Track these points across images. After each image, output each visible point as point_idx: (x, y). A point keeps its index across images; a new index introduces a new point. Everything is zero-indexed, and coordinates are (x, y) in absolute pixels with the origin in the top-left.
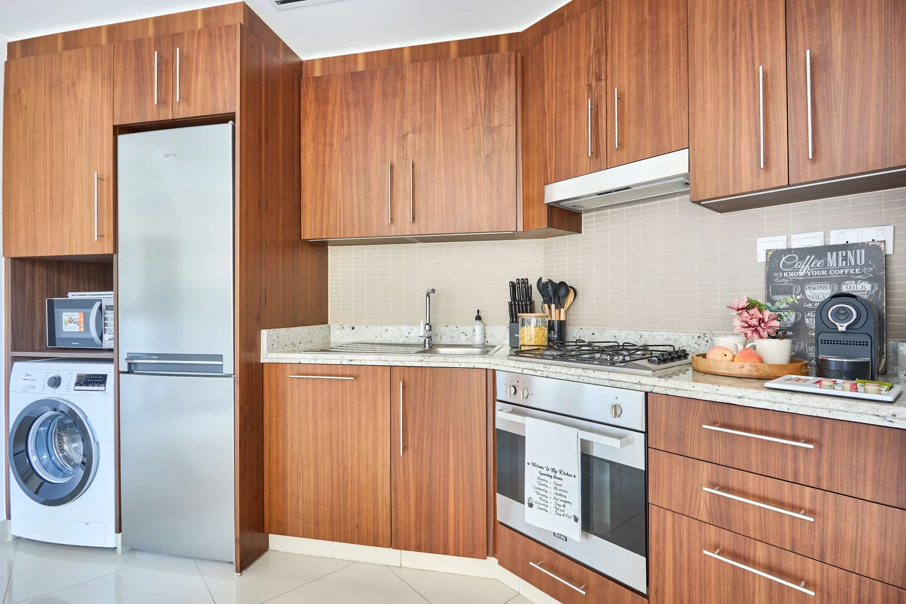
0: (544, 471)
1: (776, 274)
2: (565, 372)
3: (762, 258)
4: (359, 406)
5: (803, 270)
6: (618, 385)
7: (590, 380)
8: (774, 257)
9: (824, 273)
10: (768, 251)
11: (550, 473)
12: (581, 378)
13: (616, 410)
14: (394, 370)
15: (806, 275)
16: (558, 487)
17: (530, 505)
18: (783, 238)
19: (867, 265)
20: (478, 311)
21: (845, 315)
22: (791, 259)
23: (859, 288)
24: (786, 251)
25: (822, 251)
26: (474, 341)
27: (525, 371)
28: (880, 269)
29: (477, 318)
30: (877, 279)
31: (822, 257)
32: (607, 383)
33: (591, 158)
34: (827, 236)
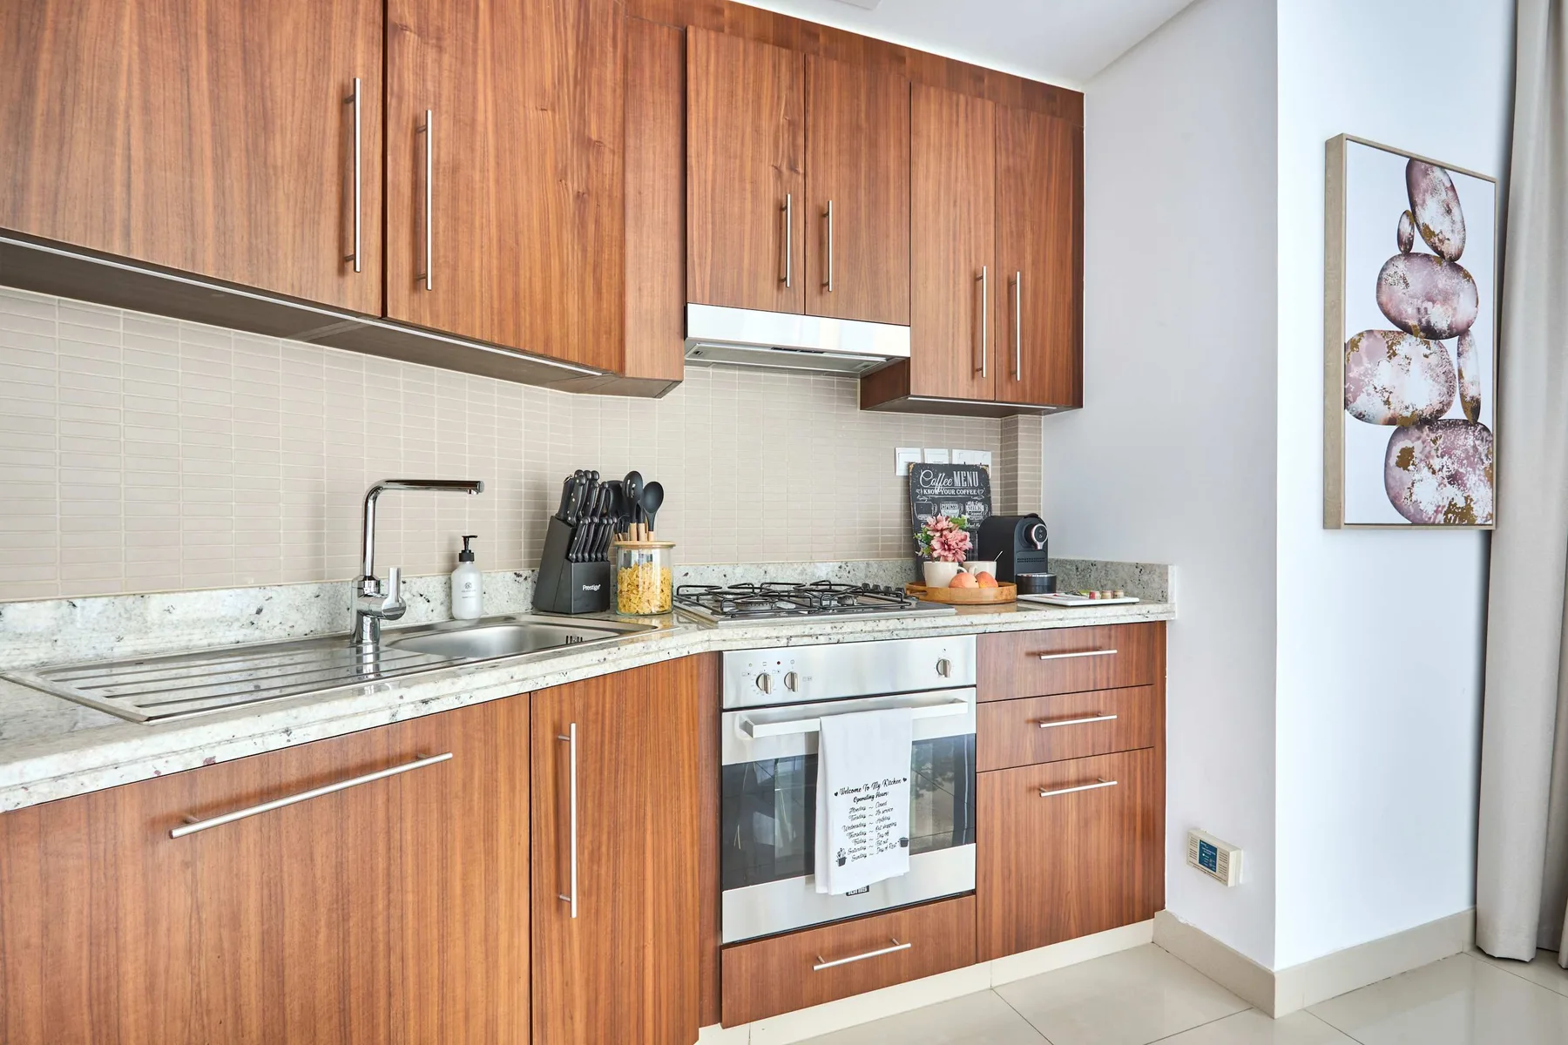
0: (859, 795)
1: (917, 491)
2: (870, 629)
3: (901, 471)
4: (443, 842)
5: (938, 488)
6: (947, 631)
7: (909, 634)
8: (915, 469)
9: (953, 492)
10: (910, 464)
11: (872, 792)
12: (895, 632)
13: (943, 667)
14: (538, 701)
15: (940, 494)
16: (882, 809)
17: (842, 862)
18: (918, 450)
19: (980, 487)
20: (466, 539)
21: (1042, 533)
22: (927, 475)
23: (976, 509)
24: (923, 466)
25: (949, 470)
26: (455, 613)
27: (794, 641)
28: (988, 491)
29: (466, 556)
30: (987, 501)
31: (950, 476)
32: (932, 632)
33: (779, 288)
34: (950, 455)
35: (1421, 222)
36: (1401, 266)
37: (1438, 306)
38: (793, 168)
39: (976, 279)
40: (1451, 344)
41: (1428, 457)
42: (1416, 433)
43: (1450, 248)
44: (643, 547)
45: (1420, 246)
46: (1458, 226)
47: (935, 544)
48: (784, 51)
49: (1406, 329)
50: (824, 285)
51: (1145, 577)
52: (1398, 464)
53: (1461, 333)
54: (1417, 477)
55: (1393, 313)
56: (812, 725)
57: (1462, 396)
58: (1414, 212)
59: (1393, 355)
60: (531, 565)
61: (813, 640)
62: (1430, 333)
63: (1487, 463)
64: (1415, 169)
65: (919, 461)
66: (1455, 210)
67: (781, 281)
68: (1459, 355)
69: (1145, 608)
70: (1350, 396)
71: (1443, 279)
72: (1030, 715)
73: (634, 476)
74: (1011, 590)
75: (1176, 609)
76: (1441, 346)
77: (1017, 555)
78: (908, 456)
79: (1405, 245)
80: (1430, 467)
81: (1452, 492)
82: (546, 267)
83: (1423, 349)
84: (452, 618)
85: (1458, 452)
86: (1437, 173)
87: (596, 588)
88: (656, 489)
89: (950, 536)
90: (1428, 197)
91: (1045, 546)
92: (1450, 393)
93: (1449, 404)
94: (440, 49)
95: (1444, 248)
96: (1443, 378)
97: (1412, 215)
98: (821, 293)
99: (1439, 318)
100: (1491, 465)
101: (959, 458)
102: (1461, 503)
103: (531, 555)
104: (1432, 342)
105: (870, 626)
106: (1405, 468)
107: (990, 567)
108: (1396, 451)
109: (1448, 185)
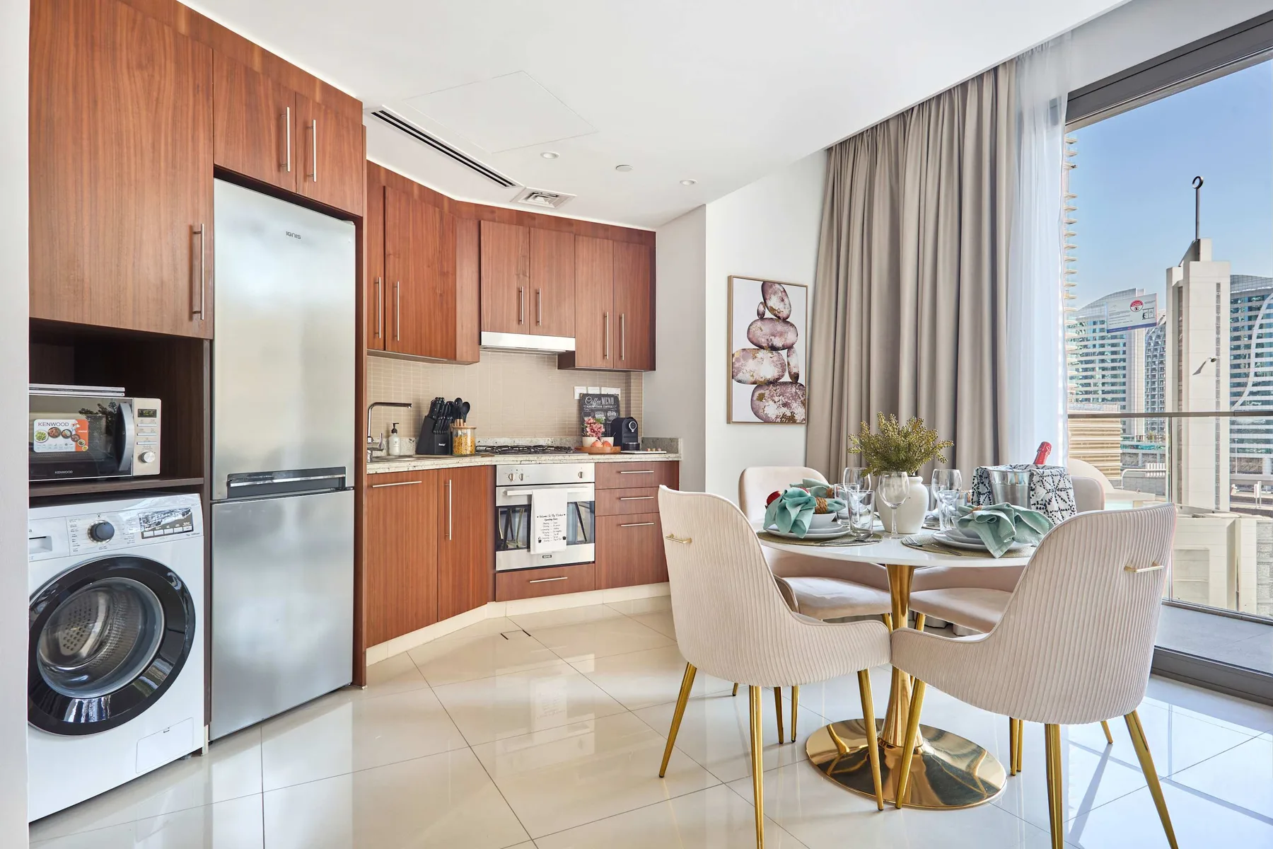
0: (547, 519)
1: (584, 406)
3: (577, 397)
5: (594, 405)
6: (584, 462)
7: (567, 461)
8: (583, 396)
9: (601, 407)
10: (581, 394)
11: (552, 518)
12: (562, 461)
13: (581, 474)
15: (595, 408)
16: (555, 525)
17: (540, 541)
18: (585, 388)
19: (614, 404)
20: (394, 424)
21: (635, 425)
22: (589, 399)
23: (612, 415)
24: (587, 395)
25: (600, 396)
26: (390, 452)
27: (522, 462)
28: (618, 406)
29: (394, 431)
30: (618, 411)
31: (600, 399)
32: (576, 461)
33: (519, 324)
34: (600, 390)
35: (769, 306)
36: (759, 324)
37: (777, 338)
38: (524, 275)
39: (605, 317)
40: (784, 353)
41: (772, 396)
42: (767, 387)
43: (783, 315)
44: (462, 428)
45: (768, 315)
46: (788, 306)
47: (588, 429)
48: (521, 227)
49: (762, 347)
50: (537, 322)
51: (672, 444)
52: (757, 399)
53: (789, 348)
54: (767, 404)
55: (755, 341)
56: (529, 492)
57: (790, 373)
58: (765, 302)
59: (755, 357)
60: (415, 436)
61: (530, 462)
62: (773, 348)
63: (802, 399)
64: (766, 287)
65: (585, 392)
66: (786, 300)
67: (520, 321)
68: (788, 356)
69: (667, 455)
70: (734, 374)
71: (780, 327)
72: (618, 496)
73: (458, 400)
74: (618, 448)
75: (682, 456)
76: (779, 353)
77: (624, 435)
78: (580, 390)
79: (761, 316)
80: (773, 400)
81: (784, 410)
82: (430, 324)
83: (770, 355)
84: (389, 455)
85: (787, 395)
86: (777, 286)
87: (444, 445)
88: (467, 405)
89: (594, 426)
90: (773, 296)
91: (636, 431)
92: (784, 371)
93: (783, 376)
94: (399, 258)
95: (780, 315)
96: (780, 366)
97: (765, 303)
98: (537, 325)
99: (778, 342)
100: (805, 400)
101: (605, 391)
102: (789, 414)
103: (415, 432)
104: (774, 352)
105: (552, 458)
106: (761, 401)
107: (611, 440)
108: (757, 394)
109: (782, 290)
